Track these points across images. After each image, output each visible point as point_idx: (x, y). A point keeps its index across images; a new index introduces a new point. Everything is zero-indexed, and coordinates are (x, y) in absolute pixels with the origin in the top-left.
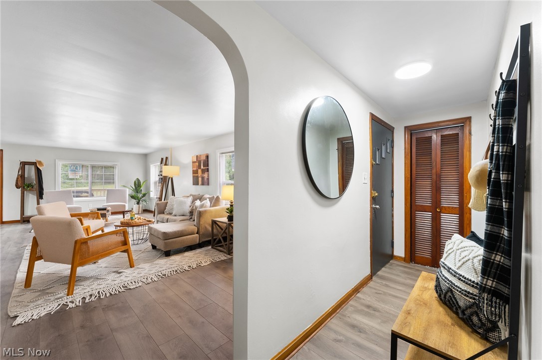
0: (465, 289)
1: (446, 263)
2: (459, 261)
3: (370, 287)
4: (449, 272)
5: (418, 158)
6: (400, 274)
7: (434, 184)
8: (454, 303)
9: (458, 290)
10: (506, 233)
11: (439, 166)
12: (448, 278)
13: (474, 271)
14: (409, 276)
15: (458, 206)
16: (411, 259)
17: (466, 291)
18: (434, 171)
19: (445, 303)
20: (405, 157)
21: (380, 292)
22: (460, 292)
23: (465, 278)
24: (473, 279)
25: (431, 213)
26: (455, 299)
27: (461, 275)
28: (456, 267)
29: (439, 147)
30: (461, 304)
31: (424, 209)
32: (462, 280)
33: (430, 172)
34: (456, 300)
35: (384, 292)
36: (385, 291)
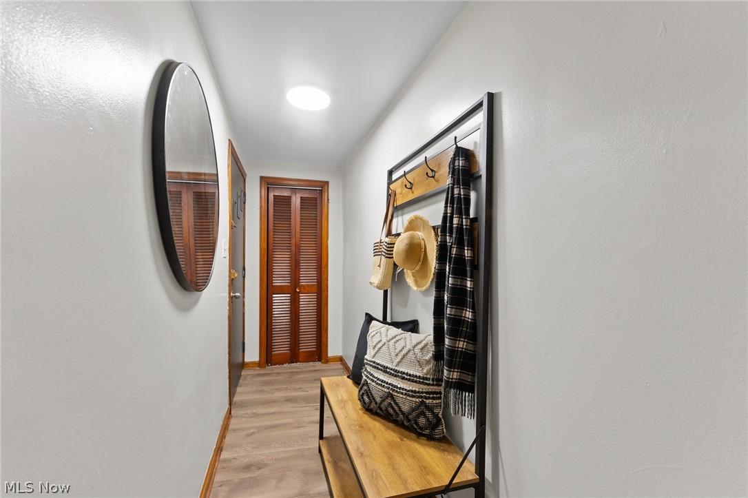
0: (411, 388)
1: (377, 361)
2: (397, 355)
3: (235, 430)
4: (386, 372)
5: (275, 222)
6: (263, 388)
7: (293, 258)
8: (394, 410)
9: (402, 394)
10: (469, 315)
11: (298, 235)
12: (386, 381)
13: (417, 364)
14: (274, 387)
15: (316, 283)
16: (267, 360)
17: (412, 391)
18: (293, 241)
19: (376, 414)
20: (261, 219)
21: (252, 431)
22: (406, 394)
23: (410, 375)
24: (418, 374)
25: (289, 295)
26: (397, 404)
27: (404, 373)
28: (394, 364)
29: (298, 211)
30: (405, 408)
31: (281, 290)
32: (406, 379)
33: (289, 242)
34: (399, 407)
35: (257, 428)
36: (258, 424)
